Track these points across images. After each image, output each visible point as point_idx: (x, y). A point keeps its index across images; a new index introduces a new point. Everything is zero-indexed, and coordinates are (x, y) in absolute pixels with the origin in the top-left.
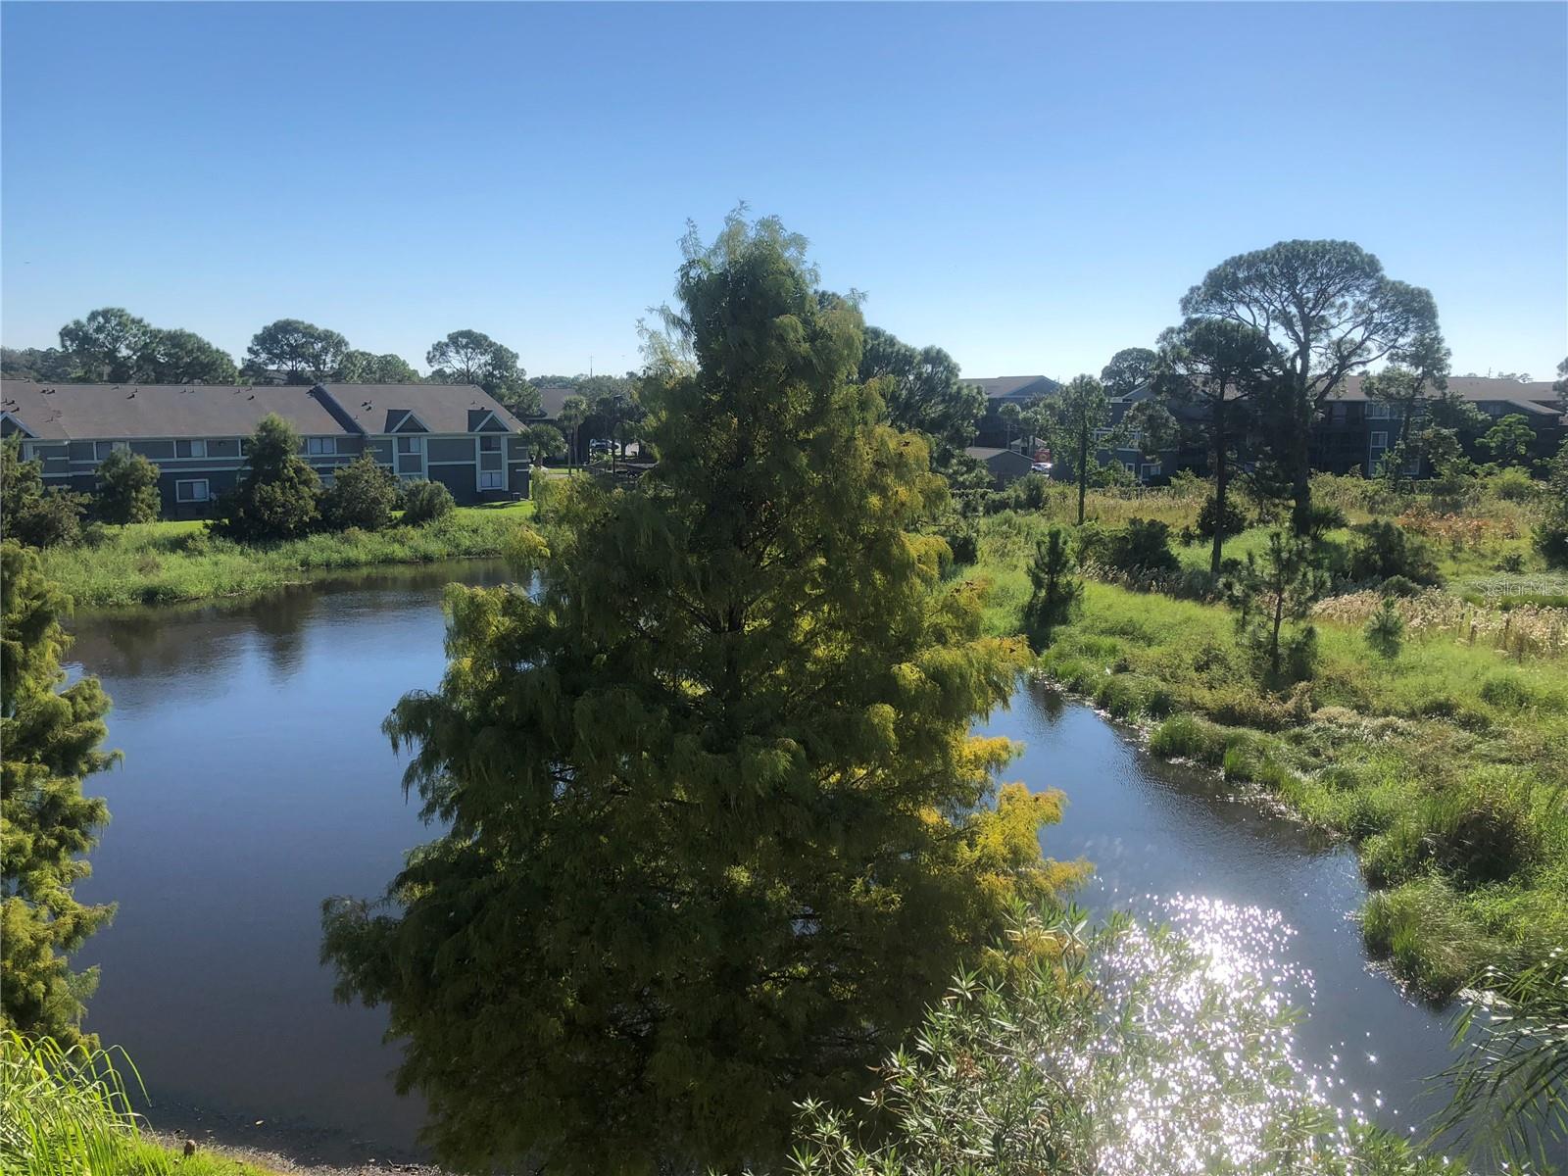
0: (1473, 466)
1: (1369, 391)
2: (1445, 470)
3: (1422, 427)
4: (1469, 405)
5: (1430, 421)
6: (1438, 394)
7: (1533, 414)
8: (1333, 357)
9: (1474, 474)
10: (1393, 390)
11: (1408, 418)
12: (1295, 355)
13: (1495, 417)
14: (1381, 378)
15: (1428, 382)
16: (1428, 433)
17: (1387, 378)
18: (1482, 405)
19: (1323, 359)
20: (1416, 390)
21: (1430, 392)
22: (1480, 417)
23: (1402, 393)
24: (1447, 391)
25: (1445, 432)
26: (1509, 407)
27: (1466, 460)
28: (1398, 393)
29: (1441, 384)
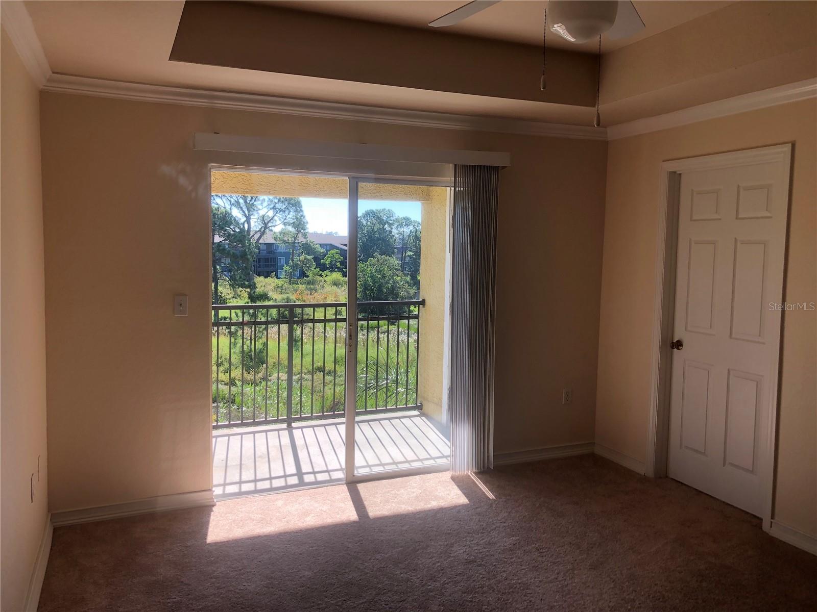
0: (321, 272)
1: (275, 239)
2: (310, 274)
3: (299, 256)
4: (317, 246)
5: (302, 252)
6: (304, 241)
7: (341, 250)
8: (260, 223)
9: (321, 276)
10: (286, 239)
11: (293, 251)
12: (244, 222)
13: (327, 251)
14: (280, 233)
15: (300, 235)
16: (302, 258)
17: (283, 233)
18: (322, 245)
19: (256, 224)
20: (295, 238)
21: (301, 239)
22: (322, 251)
23: (290, 239)
24: (308, 239)
25: (309, 257)
26: (333, 247)
27: (318, 269)
28: (288, 240)
29: (305, 235)
